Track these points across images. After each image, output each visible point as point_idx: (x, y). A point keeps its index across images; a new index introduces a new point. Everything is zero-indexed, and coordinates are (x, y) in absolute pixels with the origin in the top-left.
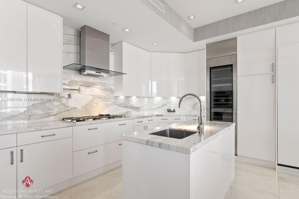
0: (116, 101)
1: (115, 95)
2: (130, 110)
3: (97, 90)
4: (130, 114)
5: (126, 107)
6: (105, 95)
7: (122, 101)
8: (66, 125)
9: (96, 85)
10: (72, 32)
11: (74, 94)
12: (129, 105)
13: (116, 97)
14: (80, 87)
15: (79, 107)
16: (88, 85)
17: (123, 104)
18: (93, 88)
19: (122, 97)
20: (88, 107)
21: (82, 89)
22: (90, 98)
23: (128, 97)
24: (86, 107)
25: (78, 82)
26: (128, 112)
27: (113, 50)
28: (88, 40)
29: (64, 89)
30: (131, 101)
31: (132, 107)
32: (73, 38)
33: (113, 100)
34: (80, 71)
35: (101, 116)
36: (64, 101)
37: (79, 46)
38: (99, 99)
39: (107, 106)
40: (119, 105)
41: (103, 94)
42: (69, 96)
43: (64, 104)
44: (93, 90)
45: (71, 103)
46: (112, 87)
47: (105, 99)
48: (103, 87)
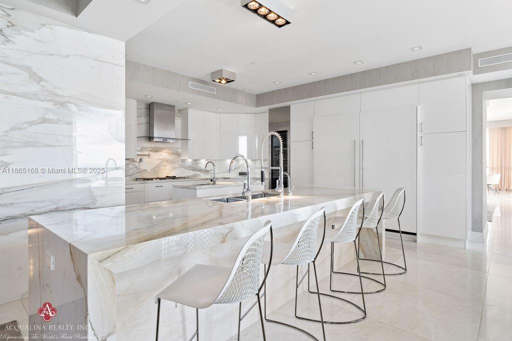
0: (184, 164)
1: (182, 158)
2: (199, 173)
3: (164, 154)
4: (198, 177)
5: (194, 170)
6: (172, 158)
7: (190, 164)
8: (139, 182)
9: (164, 150)
10: (143, 106)
11: (145, 159)
12: (197, 168)
13: (183, 161)
14: (150, 152)
15: (149, 170)
16: (156, 150)
17: (190, 167)
18: (161, 153)
19: (190, 160)
20: (157, 169)
21: (152, 153)
22: (158, 162)
23: (196, 161)
24: (154, 170)
25: (147, 148)
26: (196, 175)
27: (180, 115)
28: (157, 112)
29: (138, 155)
30: (200, 164)
31: (200, 170)
32: (144, 111)
33: (181, 163)
34: (150, 139)
35: (168, 177)
36: (137, 164)
37: (149, 117)
38: (166, 162)
39: (174, 168)
40: (186, 168)
41: (170, 158)
42: (141, 160)
43: (136, 167)
44: (161, 155)
45: (143, 166)
46: (180, 151)
47: (172, 162)
48: (170, 151)
